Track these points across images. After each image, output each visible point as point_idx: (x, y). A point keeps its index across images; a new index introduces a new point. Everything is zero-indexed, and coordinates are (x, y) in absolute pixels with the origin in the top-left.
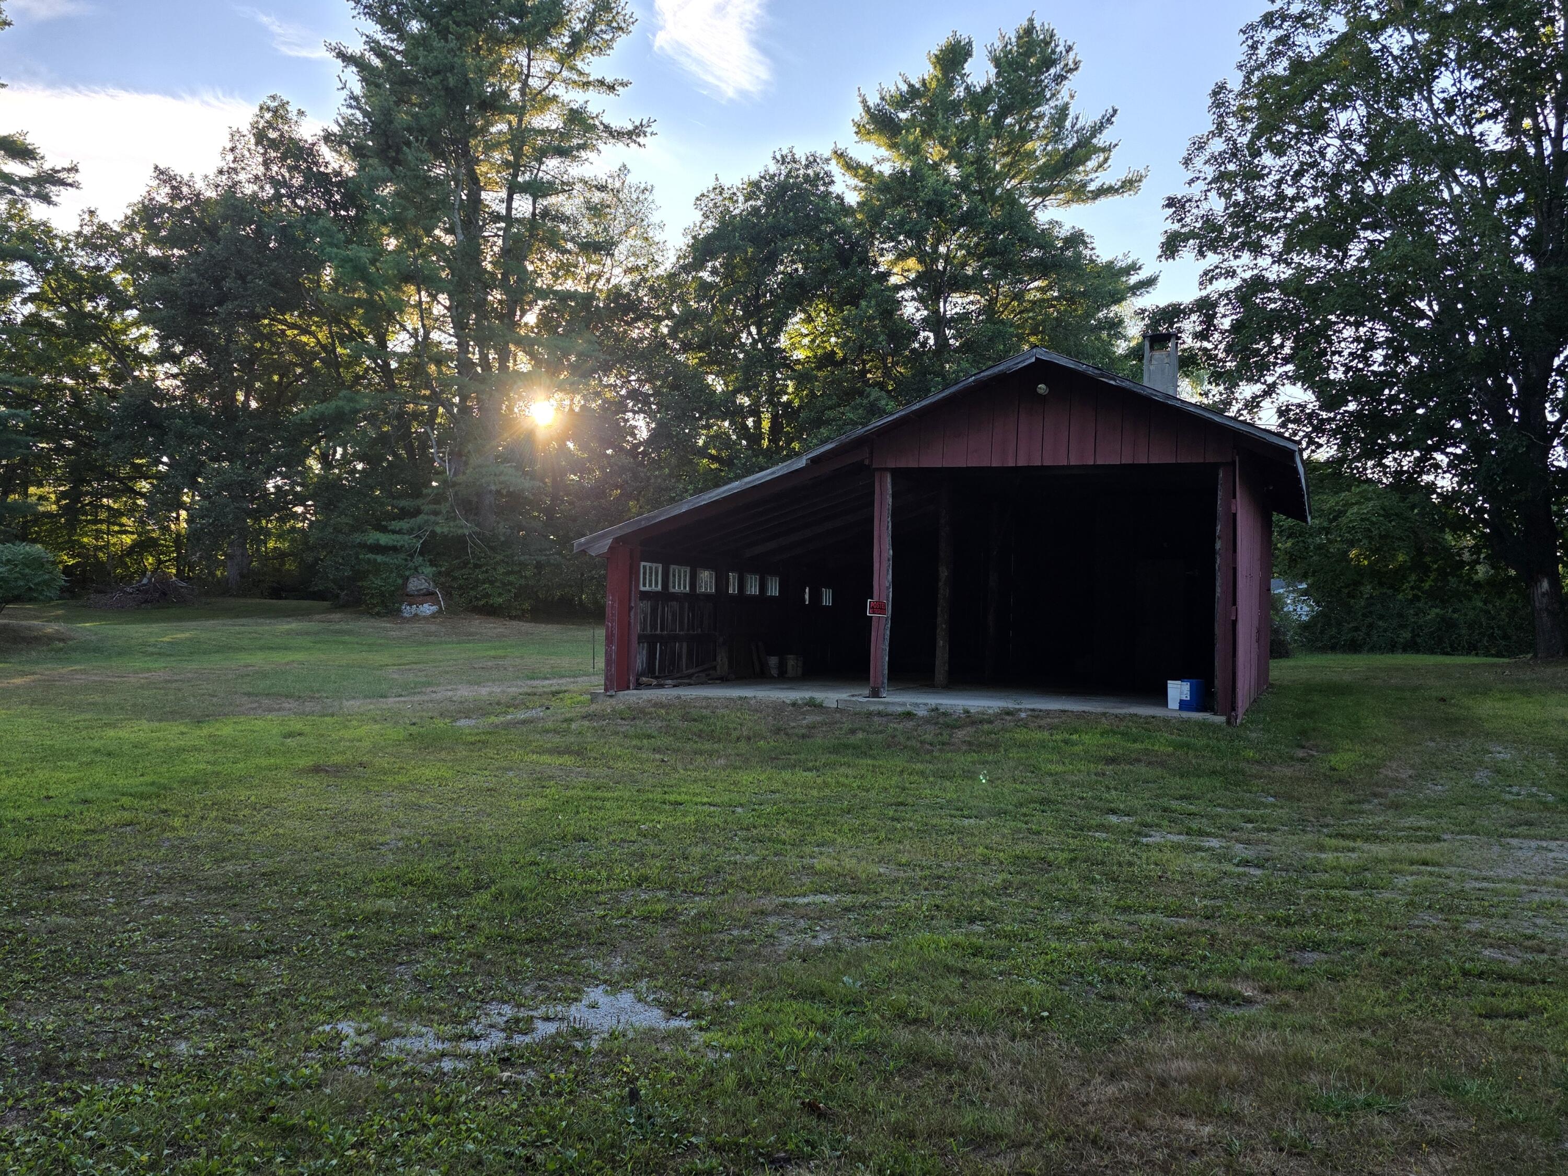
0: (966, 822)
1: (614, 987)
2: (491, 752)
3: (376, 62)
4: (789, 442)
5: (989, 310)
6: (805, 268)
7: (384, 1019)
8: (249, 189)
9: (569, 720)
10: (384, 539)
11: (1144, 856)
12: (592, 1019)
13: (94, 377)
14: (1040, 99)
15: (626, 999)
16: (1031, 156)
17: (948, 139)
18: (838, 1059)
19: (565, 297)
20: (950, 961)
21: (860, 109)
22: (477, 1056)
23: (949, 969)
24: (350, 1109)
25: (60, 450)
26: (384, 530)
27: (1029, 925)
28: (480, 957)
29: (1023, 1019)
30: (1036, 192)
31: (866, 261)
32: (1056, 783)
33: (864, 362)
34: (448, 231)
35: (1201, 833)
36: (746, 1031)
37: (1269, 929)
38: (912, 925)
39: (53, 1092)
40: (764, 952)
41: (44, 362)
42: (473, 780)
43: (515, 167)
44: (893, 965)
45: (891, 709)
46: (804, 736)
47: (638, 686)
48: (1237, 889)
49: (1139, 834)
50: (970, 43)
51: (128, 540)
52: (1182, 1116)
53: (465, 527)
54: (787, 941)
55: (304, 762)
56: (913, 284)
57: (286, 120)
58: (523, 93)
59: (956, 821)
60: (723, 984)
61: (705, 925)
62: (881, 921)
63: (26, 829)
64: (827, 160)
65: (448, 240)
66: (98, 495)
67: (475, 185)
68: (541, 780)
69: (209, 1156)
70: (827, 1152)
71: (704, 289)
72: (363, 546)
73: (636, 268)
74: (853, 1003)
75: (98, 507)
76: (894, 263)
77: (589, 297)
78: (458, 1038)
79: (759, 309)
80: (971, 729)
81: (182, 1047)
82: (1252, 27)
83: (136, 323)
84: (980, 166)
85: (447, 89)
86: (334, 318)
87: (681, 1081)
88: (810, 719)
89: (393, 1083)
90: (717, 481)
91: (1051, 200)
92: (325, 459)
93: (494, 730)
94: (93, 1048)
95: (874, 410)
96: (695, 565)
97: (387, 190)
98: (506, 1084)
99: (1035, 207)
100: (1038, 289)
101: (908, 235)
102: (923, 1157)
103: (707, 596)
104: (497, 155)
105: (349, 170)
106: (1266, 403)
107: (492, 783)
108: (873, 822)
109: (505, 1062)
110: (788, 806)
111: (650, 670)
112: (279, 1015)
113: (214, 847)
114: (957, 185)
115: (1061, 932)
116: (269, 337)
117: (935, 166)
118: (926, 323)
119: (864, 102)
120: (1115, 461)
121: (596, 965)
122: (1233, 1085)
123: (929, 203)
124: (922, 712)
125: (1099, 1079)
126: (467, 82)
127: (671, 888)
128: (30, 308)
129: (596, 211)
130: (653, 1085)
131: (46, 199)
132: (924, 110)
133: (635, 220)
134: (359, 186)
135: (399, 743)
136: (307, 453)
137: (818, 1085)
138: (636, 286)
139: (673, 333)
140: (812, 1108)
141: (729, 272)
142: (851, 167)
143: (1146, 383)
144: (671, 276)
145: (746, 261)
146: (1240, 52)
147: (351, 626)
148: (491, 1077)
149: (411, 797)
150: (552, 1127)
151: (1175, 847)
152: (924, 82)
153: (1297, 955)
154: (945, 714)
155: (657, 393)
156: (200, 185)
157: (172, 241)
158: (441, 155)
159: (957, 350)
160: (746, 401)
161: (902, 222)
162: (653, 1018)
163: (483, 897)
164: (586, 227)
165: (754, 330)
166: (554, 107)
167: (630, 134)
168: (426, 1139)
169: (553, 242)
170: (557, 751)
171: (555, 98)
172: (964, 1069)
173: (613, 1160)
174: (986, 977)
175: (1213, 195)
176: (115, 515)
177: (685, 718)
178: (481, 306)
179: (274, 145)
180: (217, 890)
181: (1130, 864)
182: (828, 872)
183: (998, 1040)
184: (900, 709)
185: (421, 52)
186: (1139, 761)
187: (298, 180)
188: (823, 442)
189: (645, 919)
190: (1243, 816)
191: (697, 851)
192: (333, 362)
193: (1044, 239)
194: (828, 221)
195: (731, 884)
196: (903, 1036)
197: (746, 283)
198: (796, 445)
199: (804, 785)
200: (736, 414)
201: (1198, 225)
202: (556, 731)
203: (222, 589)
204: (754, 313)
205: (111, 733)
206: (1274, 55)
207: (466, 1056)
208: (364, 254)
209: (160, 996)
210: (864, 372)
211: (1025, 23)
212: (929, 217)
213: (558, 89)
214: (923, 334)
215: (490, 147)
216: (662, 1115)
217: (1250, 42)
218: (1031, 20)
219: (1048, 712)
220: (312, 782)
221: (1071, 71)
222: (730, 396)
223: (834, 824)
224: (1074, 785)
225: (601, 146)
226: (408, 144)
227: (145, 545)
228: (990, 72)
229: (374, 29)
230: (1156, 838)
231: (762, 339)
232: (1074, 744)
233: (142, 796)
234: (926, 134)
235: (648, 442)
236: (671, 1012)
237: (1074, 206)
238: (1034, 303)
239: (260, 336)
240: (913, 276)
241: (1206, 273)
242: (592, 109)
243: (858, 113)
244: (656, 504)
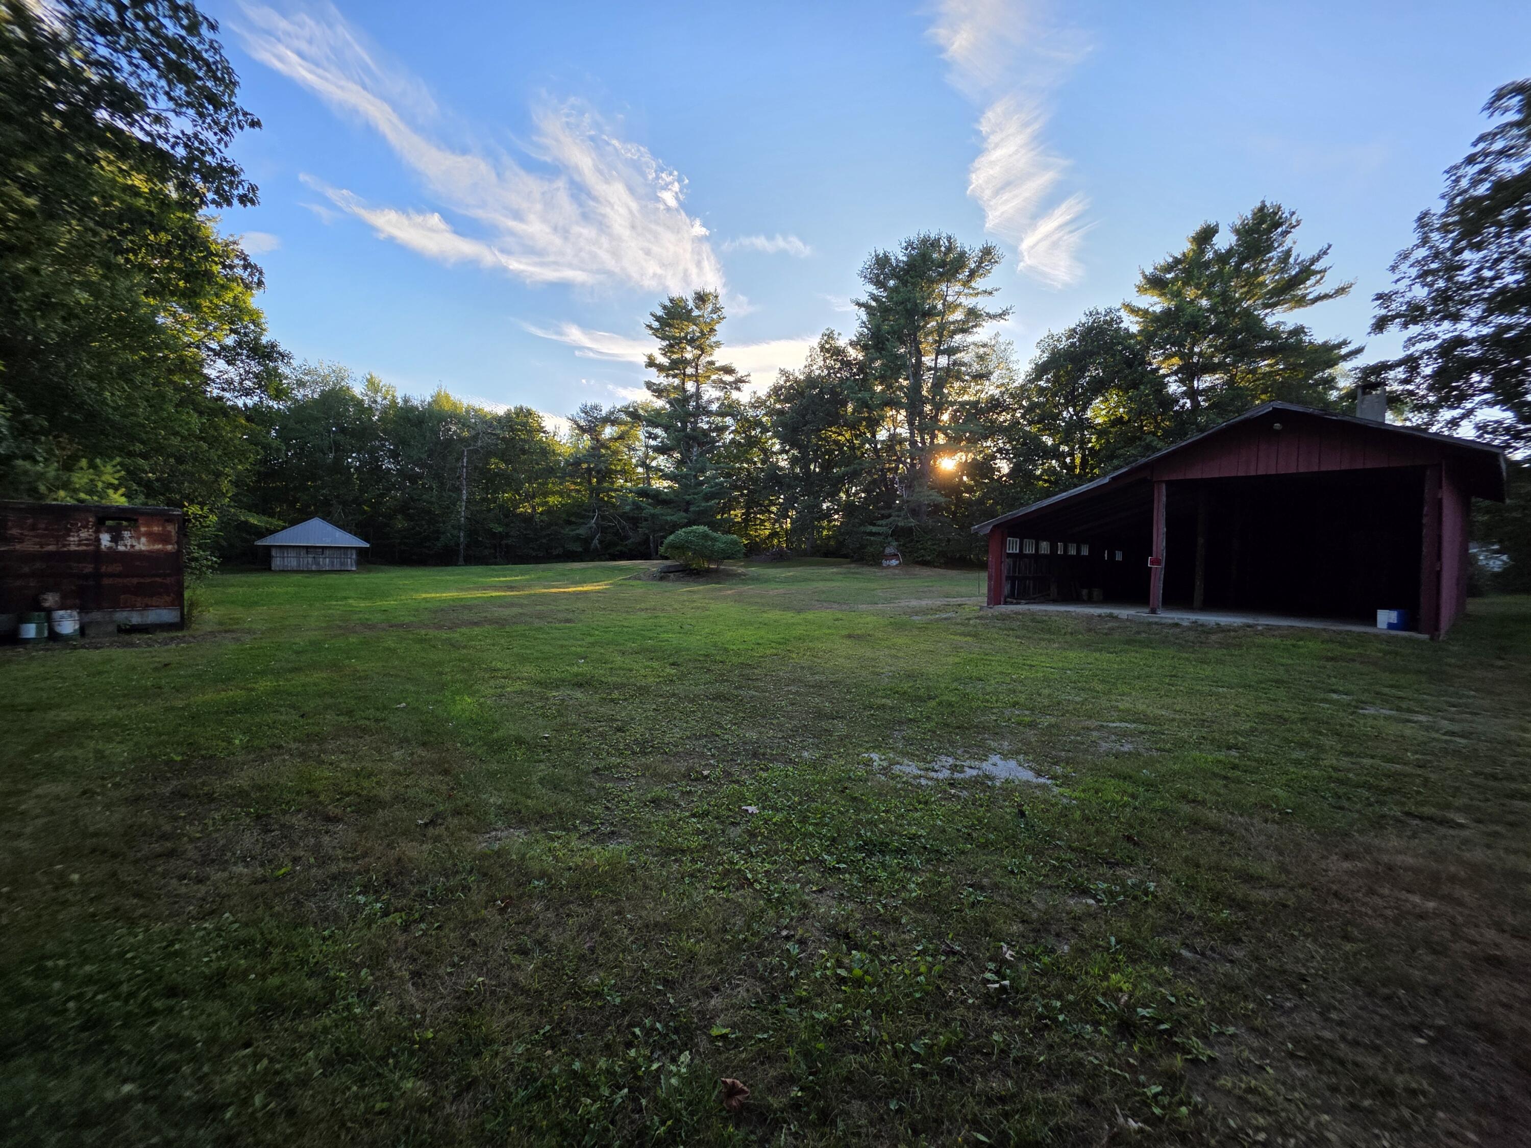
0: (1221, 690)
1: (1005, 756)
2: (930, 633)
3: (874, 304)
4: (1092, 469)
5: (1231, 382)
6: (1104, 372)
7: (891, 755)
8: (817, 372)
9: (969, 619)
10: (874, 529)
11: (1362, 722)
12: (995, 771)
13: (755, 463)
14: (1270, 248)
15: (1012, 763)
16: (1263, 284)
17: (1201, 284)
18: (1143, 814)
19: (963, 404)
20: (1216, 770)
21: (1140, 277)
22: (937, 780)
23: (1215, 775)
24: (880, 794)
25: (742, 495)
26: (874, 525)
27: (1272, 756)
28: (934, 732)
29: (1273, 811)
30: (1266, 306)
31: (1144, 363)
32: (1287, 671)
33: (1142, 421)
34: (905, 379)
35: (1409, 710)
36: (1084, 791)
37: (1476, 780)
38: (1187, 746)
39: (757, 765)
40: (1091, 750)
41: (737, 458)
42: (922, 646)
43: (939, 342)
44: (1176, 767)
45: (1164, 621)
46: (1106, 634)
47: (1006, 603)
48: (1446, 751)
49: (1356, 707)
50: (1217, 225)
51: (767, 532)
52: (1409, 892)
53: (912, 522)
54: (1104, 746)
55: (844, 632)
56: (1176, 373)
57: (833, 339)
58: (944, 304)
59: (1214, 689)
60: (1067, 763)
61: (1054, 731)
62: (1166, 742)
63: (737, 654)
64: (1119, 310)
65: (905, 383)
66: (755, 513)
67: (919, 354)
68: (956, 649)
69: (822, 804)
70: (1142, 865)
71: (1041, 391)
72: (865, 533)
73: (1003, 385)
74: (1149, 785)
75: (755, 518)
76: (1163, 362)
77: (978, 402)
78: (927, 769)
79: (1074, 397)
80: (1221, 635)
81: (806, 754)
82: (1457, 167)
83: (771, 438)
84: (1225, 297)
85: (907, 310)
86: (853, 426)
87: (1048, 810)
88: (1110, 625)
89: (899, 786)
90: (1048, 494)
91: (1279, 308)
92: (847, 492)
93: (930, 622)
94: (771, 748)
95: (1149, 448)
96: (1038, 539)
97: (878, 363)
98: (953, 796)
99: (1266, 315)
100: (1266, 365)
101: (1173, 345)
102: (1207, 880)
103: (1045, 556)
104: (930, 339)
105: (860, 357)
106: (1464, 423)
107: (932, 648)
108: (1155, 685)
109: (952, 785)
110: (1099, 672)
111: (1012, 595)
112: (845, 746)
113: (810, 668)
114: (1208, 310)
115: (1298, 762)
116: (824, 439)
117: (1192, 301)
118: (1185, 394)
119: (1143, 273)
120: (1336, 468)
121: (993, 744)
122: (1453, 879)
123: (1187, 324)
124: (1185, 624)
125: (1335, 858)
126: (916, 305)
127: (1032, 710)
128: (732, 436)
129: (981, 358)
130: (1032, 810)
131: (739, 389)
132: (1184, 270)
133: (1003, 360)
134: (865, 364)
135: (886, 626)
136: (840, 490)
137: (1132, 827)
138: (1002, 394)
139: (1023, 416)
140: (1129, 838)
141: (1056, 379)
142: (1134, 311)
143: (1358, 415)
144: (1022, 386)
145: (1067, 372)
146: (1443, 185)
147: (860, 570)
148: (945, 791)
149: (893, 652)
150: (980, 822)
151: (1387, 718)
152: (1184, 254)
153: (1507, 801)
154: (1202, 625)
155: (1014, 448)
156: (797, 374)
157: (786, 400)
158: (903, 343)
159: (1206, 408)
160: (1067, 449)
161: (1169, 336)
162: (1027, 775)
163: (933, 703)
164: (976, 367)
165: (1071, 409)
166: (960, 309)
167: (1000, 315)
168: (918, 815)
169: (958, 377)
170: (963, 634)
171: (960, 304)
172: (1231, 834)
173: (1014, 843)
174: (1242, 783)
175: (1418, 286)
176: (763, 521)
177: (1033, 620)
178: (921, 413)
179: (828, 351)
180: (813, 687)
181: (1351, 726)
182: (1128, 710)
183: (1255, 821)
184: (1170, 621)
185: (895, 295)
186: (1354, 660)
187: (838, 365)
188: (1116, 468)
189: (1019, 724)
190: (1447, 702)
191: (1046, 691)
192: (852, 448)
193: (1273, 334)
194: (1119, 343)
195: (1067, 711)
196: (1186, 808)
197: (1066, 385)
198: (1096, 471)
199: (1109, 661)
200: (1060, 456)
201: (1404, 308)
202: (962, 624)
203: (805, 554)
204: (1071, 400)
205: (765, 615)
206: (1475, 183)
207: (932, 779)
208: (867, 395)
209: (795, 730)
210: (1142, 427)
211: (1259, 205)
212: (1188, 332)
213: (962, 300)
214: (1181, 402)
215: (927, 335)
216: (1039, 826)
217: (1453, 178)
218: (1263, 202)
219: (1279, 627)
220: (848, 642)
221: (1294, 227)
222: (1056, 447)
223: (1129, 684)
224: (1301, 673)
225: (984, 323)
226: (888, 340)
227: (774, 534)
228: (1233, 239)
229: (872, 288)
230: (1371, 711)
231: (1076, 414)
232: (1299, 647)
233: (780, 643)
234: (1186, 283)
235: (1007, 475)
236: (1039, 774)
237: (1296, 310)
238: (1264, 374)
239: (821, 439)
240: (1175, 368)
241: (1410, 339)
242: (980, 307)
243: (1139, 280)
244: (1012, 507)
